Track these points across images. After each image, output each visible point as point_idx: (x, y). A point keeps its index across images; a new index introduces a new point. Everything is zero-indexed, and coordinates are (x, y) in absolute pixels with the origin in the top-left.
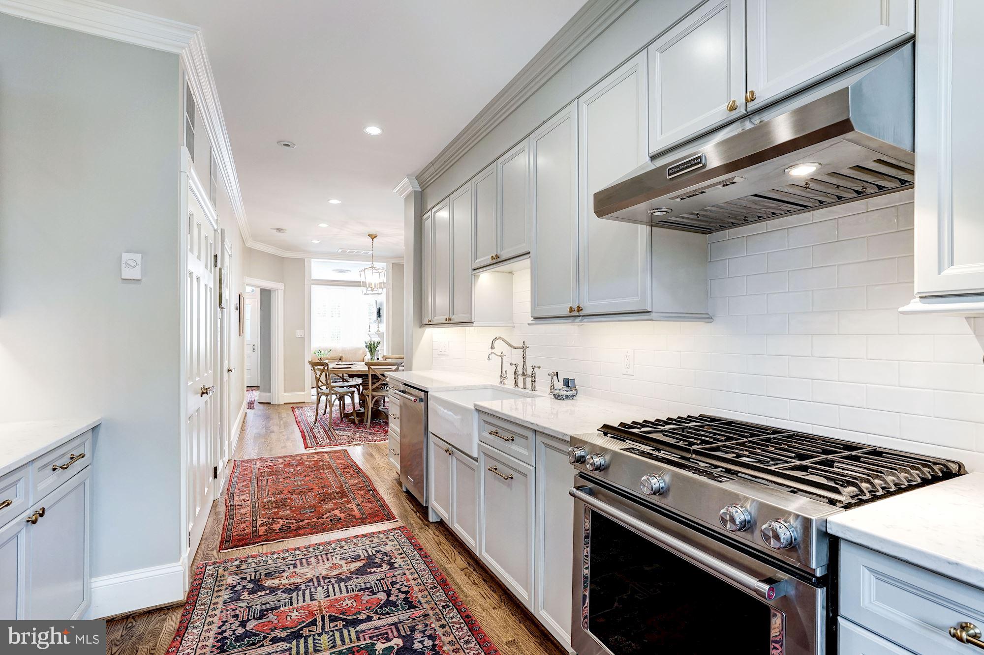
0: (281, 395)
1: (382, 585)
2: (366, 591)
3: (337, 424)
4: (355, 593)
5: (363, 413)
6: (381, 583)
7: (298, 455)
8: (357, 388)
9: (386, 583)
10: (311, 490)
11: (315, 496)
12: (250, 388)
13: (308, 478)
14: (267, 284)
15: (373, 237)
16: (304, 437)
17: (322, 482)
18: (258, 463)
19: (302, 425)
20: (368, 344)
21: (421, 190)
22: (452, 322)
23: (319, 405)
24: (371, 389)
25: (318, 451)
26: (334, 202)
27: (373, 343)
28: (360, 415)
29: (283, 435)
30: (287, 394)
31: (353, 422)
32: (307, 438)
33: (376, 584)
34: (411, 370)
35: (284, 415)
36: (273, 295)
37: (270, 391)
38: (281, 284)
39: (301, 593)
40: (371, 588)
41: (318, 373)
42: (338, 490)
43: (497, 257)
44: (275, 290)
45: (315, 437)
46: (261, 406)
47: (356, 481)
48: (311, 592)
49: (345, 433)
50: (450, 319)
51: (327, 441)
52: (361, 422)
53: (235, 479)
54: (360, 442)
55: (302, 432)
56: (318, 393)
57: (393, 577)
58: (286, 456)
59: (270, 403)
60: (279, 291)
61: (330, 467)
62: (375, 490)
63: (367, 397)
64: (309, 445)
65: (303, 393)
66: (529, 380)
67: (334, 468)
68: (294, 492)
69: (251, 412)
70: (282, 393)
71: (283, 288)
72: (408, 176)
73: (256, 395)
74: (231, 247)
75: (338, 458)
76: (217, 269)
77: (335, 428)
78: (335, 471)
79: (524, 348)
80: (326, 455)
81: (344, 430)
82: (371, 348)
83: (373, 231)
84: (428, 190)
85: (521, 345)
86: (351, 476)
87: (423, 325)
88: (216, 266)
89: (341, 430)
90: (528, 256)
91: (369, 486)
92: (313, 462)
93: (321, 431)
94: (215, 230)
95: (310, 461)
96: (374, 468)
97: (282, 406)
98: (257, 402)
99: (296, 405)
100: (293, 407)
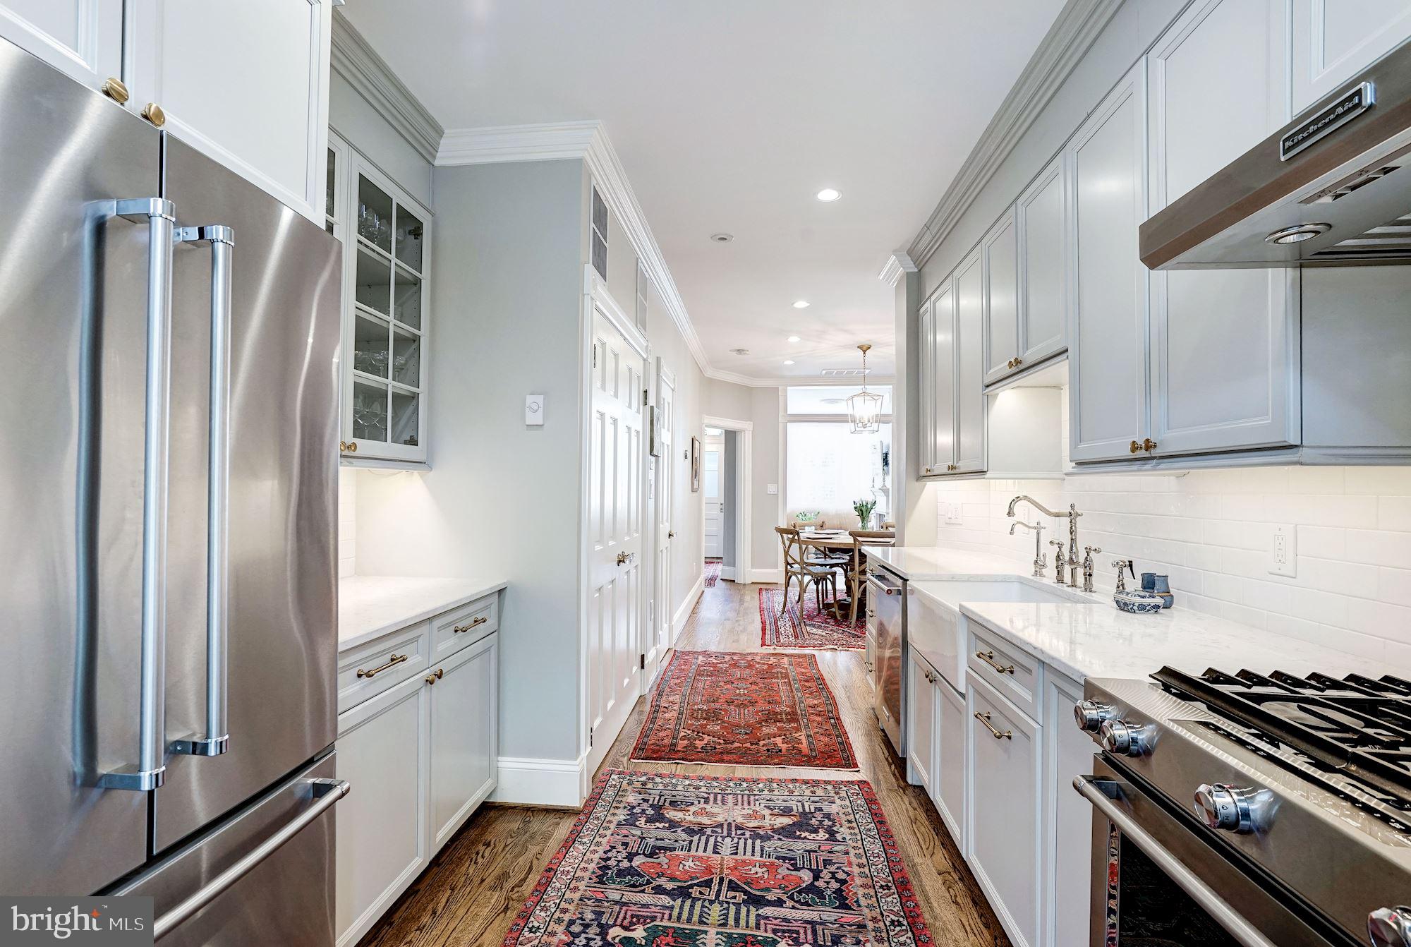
0: (748, 572)
1: (810, 860)
2: (787, 861)
3: (810, 617)
4: (771, 860)
5: (849, 605)
6: (810, 857)
7: (750, 653)
8: (843, 568)
9: (817, 858)
10: (753, 703)
11: (757, 712)
12: (710, 561)
13: (754, 687)
14: (732, 424)
15: (865, 349)
16: (764, 630)
17: (770, 695)
18: (701, 658)
19: (766, 613)
20: (858, 505)
21: (916, 270)
22: (957, 471)
23: (789, 588)
24: (857, 570)
25: (776, 652)
26: (801, 304)
27: (864, 504)
28: (844, 607)
29: (739, 625)
30: (754, 570)
31: (833, 616)
32: (768, 632)
33: (803, 856)
35: (747, 598)
36: (738, 438)
37: (734, 566)
38: (748, 423)
39: (704, 838)
40: (795, 859)
41: (787, 543)
42: (788, 710)
43: (1018, 362)
44: (743, 431)
45: (777, 631)
46: (724, 584)
47: (816, 702)
48: (716, 842)
49: (819, 632)
50: (954, 468)
51: (792, 639)
52: (846, 617)
53: (670, 674)
54: (836, 647)
55: (763, 623)
56: (787, 572)
57: (829, 852)
58: (736, 653)
59: (734, 581)
60: (747, 432)
61: (786, 676)
62: (838, 719)
63: (852, 581)
64: (768, 642)
65: (776, 570)
66: (1080, 572)
67: (791, 679)
68: (732, 702)
69: (708, 591)
70: (749, 569)
71: (751, 429)
72: (895, 252)
73: (718, 570)
74: (674, 379)
75: (800, 665)
76: (648, 407)
77: (808, 623)
78: (792, 682)
79: (1072, 515)
80: (786, 659)
81: (819, 627)
82: (862, 511)
83: (863, 339)
84: (926, 269)
85: (1067, 510)
86: (811, 694)
87: (920, 478)
88: (645, 404)
89: (814, 627)
90: (1064, 356)
91: (832, 713)
92: (766, 666)
93: (787, 625)
94: (644, 360)
95: (764, 664)
96: (846, 687)
97: (747, 587)
98: (718, 579)
99: (763, 587)
100: (761, 589)
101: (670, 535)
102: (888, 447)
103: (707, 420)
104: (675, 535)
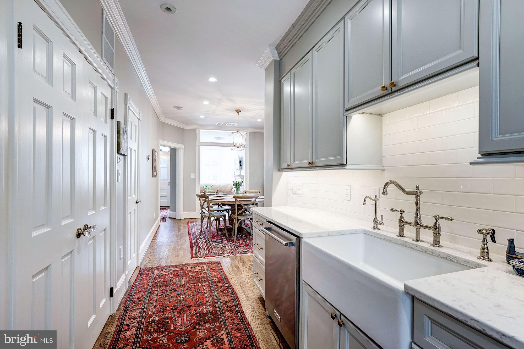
0: (182, 214)
3: (214, 237)
5: (232, 229)
7: (186, 265)
8: (227, 212)
10: (189, 307)
11: (192, 316)
12: (163, 208)
13: (190, 292)
14: (175, 145)
15: (238, 111)
16: (191, 247)
17: (199, 298)
18: (156, 272)
19: (192, 236)
20: (235, 183)
21: (279, 59)
22: (315, 165)
23: (203, 223)
24: (237, 215)
25: (200, 261)
26: (212, 79)
27: (238, 182)
28: (230, 230)
29: (178, 245)
30: (185, 213)
31: (225, 235)
32: (194, 248)
34: (271, 206)
35: (182, 228)
36: (177, 152)
37: (175, 211)
38: (182, 145)
41: (202, 202)
42: (211, 309)
43: (393, 84)
44: (178, 149)
45: (199, 247)
46: (170, 220)
47: (227, 299)
49: (219, 245)
50: (313, 163)
51: (207, 251)
52: (230, 235)
53: (135, 289)
54: (229, 255)
55: (191, 242)
56: (202, 216)
58: (177, 265)
59: (175, 218)
60: (181, 149)
61: (207, 280)
62: (242, 312)
63: (234, 219)
64: (194, 256)
65: (195, 213)
67: (210, 282)
68: (175, 309)
69: (163, 224)
70: (182, 212)
71: (183, 148)
72: (270, 45)
73: (168, 213)
74: (139, 113)
75: (213, 269)
76: (115, 122)
77: (213, 240)
78: (211, 284)
79: (417, 194)
80: (205, 266)
81: (219, 242)
82: (237, 185)
83: (238, 106)
84: (286, 60)
85: (413, 189)
86: (223, 292)
87: (281, 169)
88: (112, 117)
89: (216, 242)
91: (238, 307)
92: (195, 273)
93: (203, 243)
94: (112, 88)
95: (193, 272)
96: (240, 283)
97: (181, 221)
98: (168, 217)
99: (190, 220)
100: (188, 222)
101: (136, 202)
102: (242, 158)
103: (161, 142)
104: (140, 203)
